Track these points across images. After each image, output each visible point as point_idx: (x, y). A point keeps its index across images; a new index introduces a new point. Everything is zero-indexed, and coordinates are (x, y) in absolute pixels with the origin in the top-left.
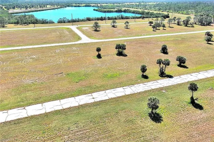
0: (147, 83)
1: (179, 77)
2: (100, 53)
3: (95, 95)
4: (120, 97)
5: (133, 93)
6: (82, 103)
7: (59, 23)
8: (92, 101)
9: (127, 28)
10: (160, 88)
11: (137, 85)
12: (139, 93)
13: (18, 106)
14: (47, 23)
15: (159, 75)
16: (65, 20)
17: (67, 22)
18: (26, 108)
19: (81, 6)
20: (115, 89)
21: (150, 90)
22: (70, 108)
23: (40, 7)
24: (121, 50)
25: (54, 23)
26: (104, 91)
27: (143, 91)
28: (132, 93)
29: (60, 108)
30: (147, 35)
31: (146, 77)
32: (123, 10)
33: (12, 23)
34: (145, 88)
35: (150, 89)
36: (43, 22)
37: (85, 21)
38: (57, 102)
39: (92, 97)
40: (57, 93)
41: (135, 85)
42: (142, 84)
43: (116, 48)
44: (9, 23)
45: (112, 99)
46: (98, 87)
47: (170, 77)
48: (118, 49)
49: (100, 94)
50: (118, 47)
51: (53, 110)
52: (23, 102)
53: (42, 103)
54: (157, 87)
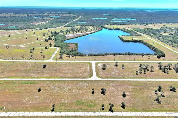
0: (101, 112)
1: (116, 112)
3: (81, 113)
4: (88, 116)
6: (76, 115)
7: (89, 55)
8: (79, 115)
9: (123, 68)
10: (104, 116)
11: (97, 112)
12: (95, 116)
13: (59, 111)
15: (109, 110)
17: (93, 55)
18: (61, 112)
19: (113, 29)
20: (88, 112)
22: (72, 116)
25: (86, 55)
26: (85, 112)
27: (97, 116)
28: (93, 115)
29: (69, 115)
31: (103, 109)
35: (100, 115)
36: (81, 54)
37: (103, 55)
38: (69, 113)
40: (70, 109)
42: (99, 112)
44: (64, 54)
45: (85, 116)
47: (112, 111)
48: (102, 90)
49: (83, 113)
51: (67, 115)
52: (61, 110)
53: (66, 112)
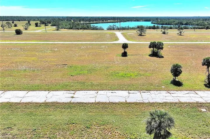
0: (175, 92)
2: (126, 50)
4: (114, 103)
5: (141, 101)
7: (109, 30)
9: (181, 35)
10: (197, 103)
11: (155, 92)
12: (152, 104)
14: (97, 29)
15: (205, 85)
16: (114, 27)
17: (116, 30)
20: (116, 91)
21: (176, 103)
23: (102, 21)
24: (155, 49)
25: (103, 29)
26: (96, 92)
27: (160, 102)
28: (138, 102)
30: (204, 41)
32: (184, 23)
33: (67, 29)
34: (167, 98)
36: (94, 28)
37: (134, 29)
38: (22, 93)
39: (72, 95)
41: (152, 92)
42: (166, 92)
43: (150, 47)
44: (65, 29)
45: (99, 103)
46: (92, 85)
48: (152, 49)
49: (88, 94)
50: (153, 45)
51: (6, 101)
54: (191, 101)
